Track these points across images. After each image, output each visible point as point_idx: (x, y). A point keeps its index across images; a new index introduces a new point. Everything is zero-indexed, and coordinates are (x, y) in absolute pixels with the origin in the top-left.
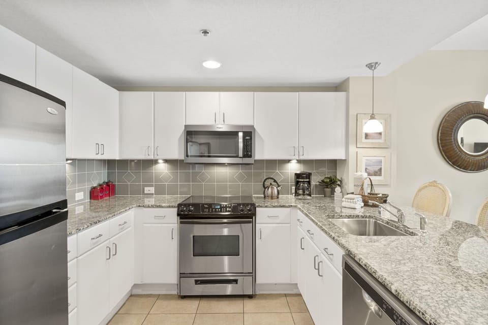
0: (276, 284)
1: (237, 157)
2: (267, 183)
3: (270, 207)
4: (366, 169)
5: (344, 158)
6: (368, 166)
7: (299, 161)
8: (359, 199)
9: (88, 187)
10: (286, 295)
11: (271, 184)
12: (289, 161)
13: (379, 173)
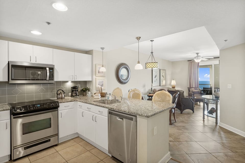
0: (67, 136)
1: (46, 80)
2: (59, 92)
3: (66, 102)
4: (99, 84)
5: (91, 80)
6: (100, 83)
7: (72, 82)
8: (99, 95)
10: (72, 139)
11: (61, 92)
12: (67, 82)
13: (102, 85)
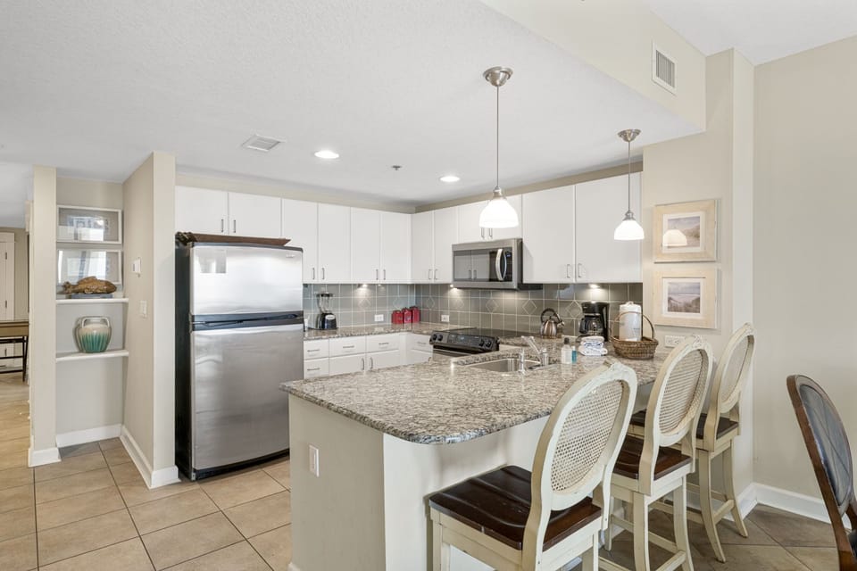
4: (670, 299)
6: (674, 294)
9: (389, 310)
11: (550, 318)
13: (694, 306)
